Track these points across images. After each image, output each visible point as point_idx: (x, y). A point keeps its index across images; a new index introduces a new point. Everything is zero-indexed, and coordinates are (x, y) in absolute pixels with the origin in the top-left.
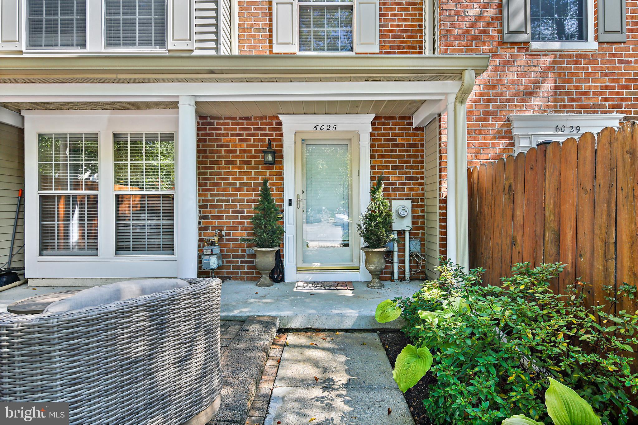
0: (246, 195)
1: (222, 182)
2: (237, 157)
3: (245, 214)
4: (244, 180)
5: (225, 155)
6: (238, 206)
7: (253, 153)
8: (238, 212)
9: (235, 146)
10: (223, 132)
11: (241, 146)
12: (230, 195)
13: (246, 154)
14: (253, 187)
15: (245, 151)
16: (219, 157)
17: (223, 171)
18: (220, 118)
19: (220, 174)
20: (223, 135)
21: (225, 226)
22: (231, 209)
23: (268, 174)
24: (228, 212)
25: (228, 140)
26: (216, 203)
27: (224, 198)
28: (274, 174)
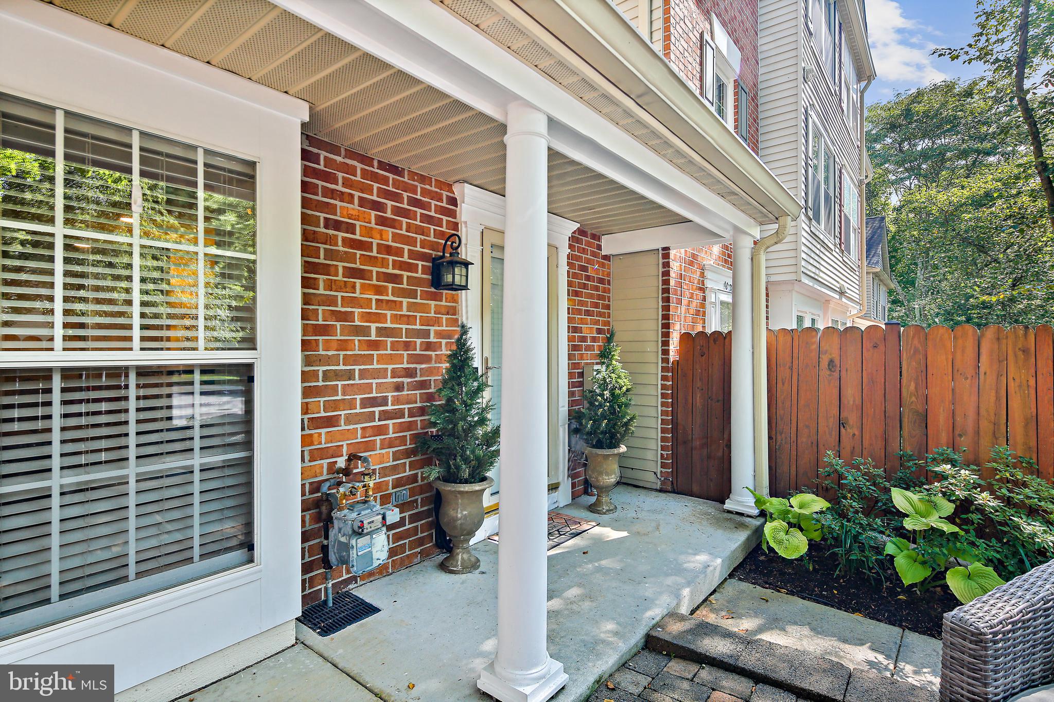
0: (391, 359)
1: (338, 324)
2: (372, 260)
3: (390, 407)
4: (386, 322)
5: (346, 252)
6: (374, 386)
7: (406, 258)
8: (373, 402)
9: (368, 232)
10: (340, 188)
11: (381, 235)
12: (356, 359)
13: (391, 258)
14: (404, 339)
15: (388, 250)
16: (330, 254)
17: (340, 294)
18: (335, 150)
19: (332, 301)
20: (341, 196)
21: (344, 443)
22: (358, 397)
23: (433, 311)
24: (351, 404)
25: (354, 213)
26: (321, 383)
27: (342, 367)
28: (443, 311)
